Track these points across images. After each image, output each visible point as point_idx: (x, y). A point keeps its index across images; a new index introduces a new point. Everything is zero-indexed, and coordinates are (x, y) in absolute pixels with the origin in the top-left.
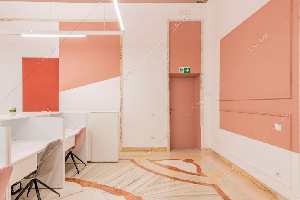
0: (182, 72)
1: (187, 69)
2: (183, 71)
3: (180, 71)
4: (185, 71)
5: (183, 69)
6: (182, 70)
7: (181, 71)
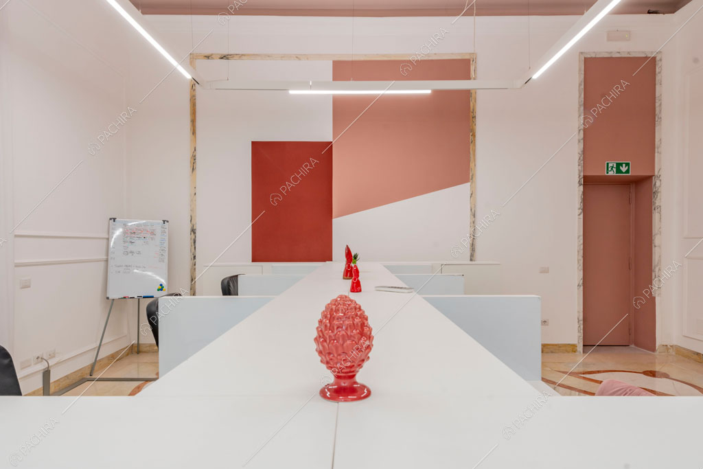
0: (611, 173)
1: (624, 165)
2: (615, 170)
3: (608, 169)
4: (619, 171)
5: (615, 166)
6: (612, 169)
7: (610, 169)
